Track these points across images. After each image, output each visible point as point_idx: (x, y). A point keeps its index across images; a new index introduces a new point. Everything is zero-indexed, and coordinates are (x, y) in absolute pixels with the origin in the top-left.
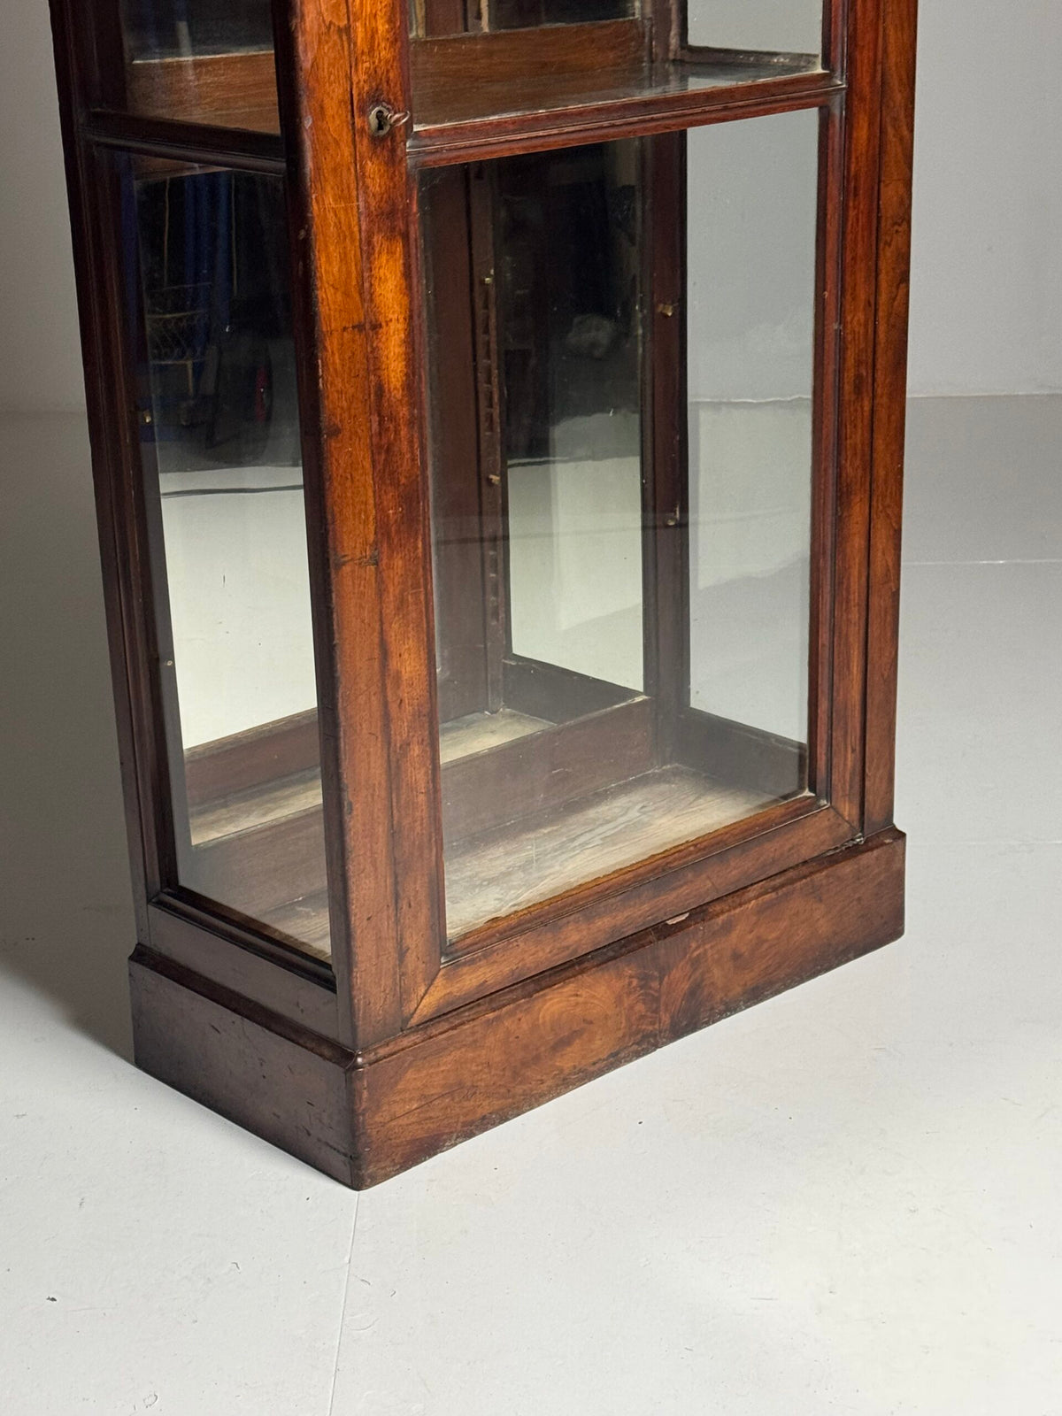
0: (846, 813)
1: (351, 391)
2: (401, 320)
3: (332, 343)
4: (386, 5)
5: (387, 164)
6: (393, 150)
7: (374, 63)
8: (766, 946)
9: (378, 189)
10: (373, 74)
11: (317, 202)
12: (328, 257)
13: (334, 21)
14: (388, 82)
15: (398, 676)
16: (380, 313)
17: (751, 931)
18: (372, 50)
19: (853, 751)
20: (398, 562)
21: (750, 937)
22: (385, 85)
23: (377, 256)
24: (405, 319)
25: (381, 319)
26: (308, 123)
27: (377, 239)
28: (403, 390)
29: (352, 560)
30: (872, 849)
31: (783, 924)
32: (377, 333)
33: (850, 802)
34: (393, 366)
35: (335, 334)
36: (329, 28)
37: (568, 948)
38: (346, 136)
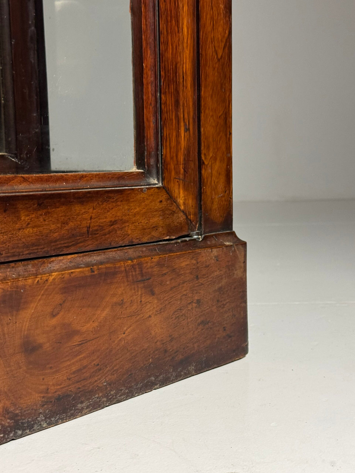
0: (181, 201)
8: (77, 339)
17: (53, 315)
19: (187, 130)
21: (54, 321)
30: (211, 247)
31: (104, 313)
33: (186, 189)
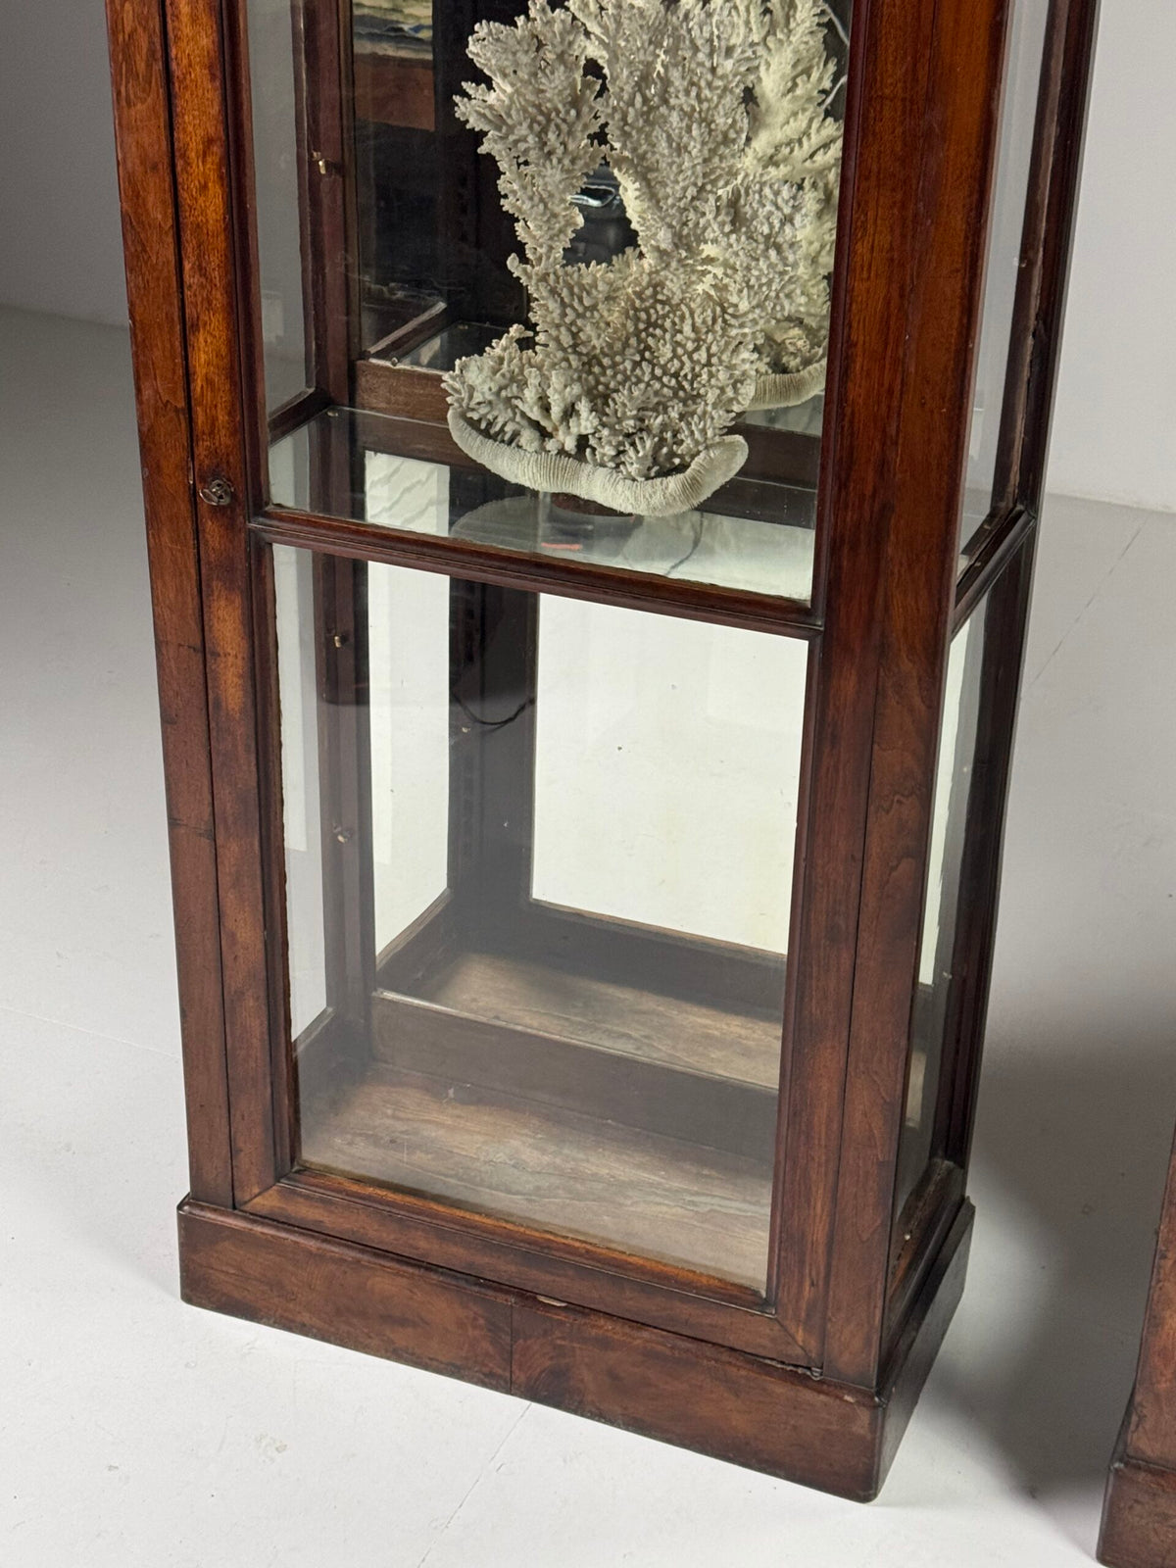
0: (799, 1338)
1: (187, 696)
2: (240, 656)
3: (168, 651)
5: (227, 528)
6: (232, 520)
7: (214, 444)
8: (656, 1391)
10: (214, 453)
11: (154, 537)
15: (233, 935)
16: (219, 644)
17: (634, 1366)
18: (212, 433)
19: (813, 1284)
20: (234, 847)
21: (634, 1370)
23: (215, 598)
24: (242, 658)
25: (220, 649)
26: (145, 474)
28: (240, 714)
29: (187, 825)
31: (682, 1386)
32: (215, 660)
33: (807, 1333)
34: (231, 690)
36: (166, 406)
37: (417, 1249)
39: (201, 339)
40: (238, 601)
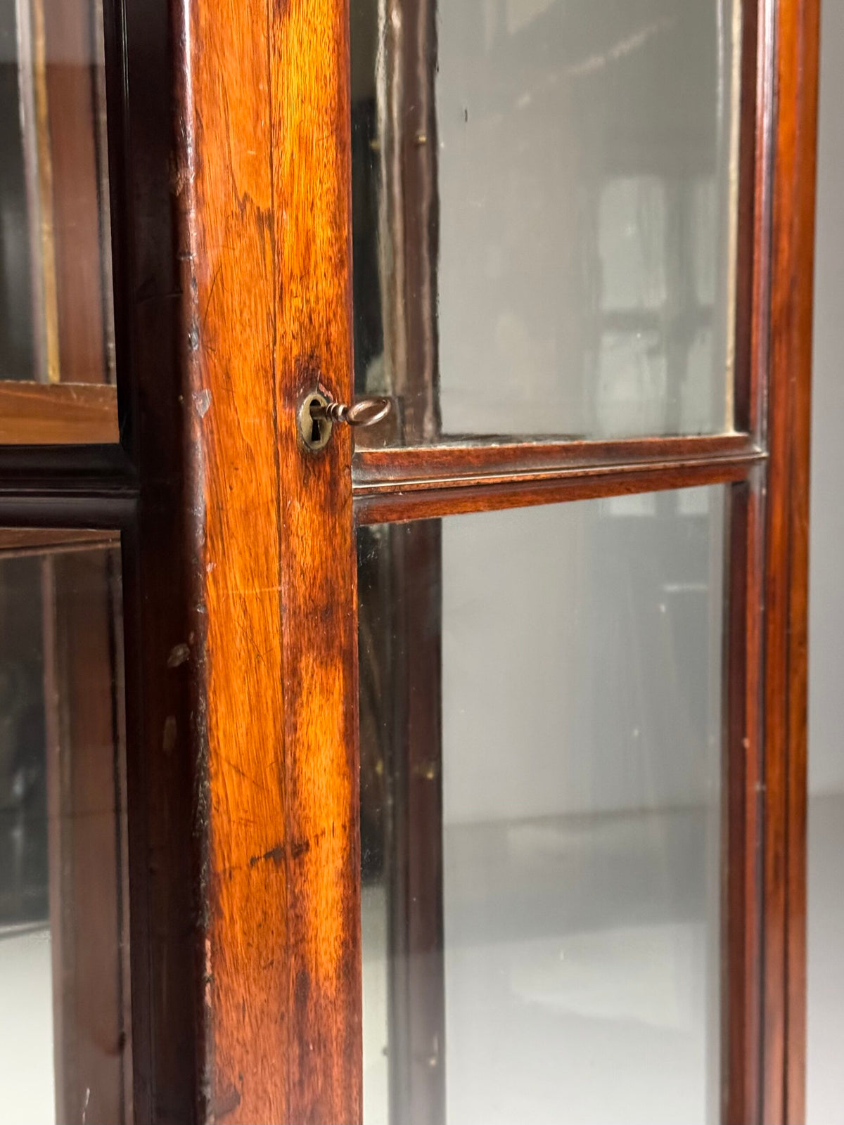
1: (258, 1002)
2: (339, 831)
3: (230, 895)
4: (329, 189)
5: (322, 509)
6: (333, 483)
7: (308, 301)
9: (309, 559)
10: (307, 324)
11: (216, 582)
12: (230, 704)
13: (252, 195)
14: (328, 343)
16: (308, 819)
18: (305, 274)
22: (324, 348)
23: (304, 698)
24: (344, 827)
25: (310, 832)
26: (201, 404)
27: (307, 662)
28: (338, 978)
32: (301, 864)
35: (238, 876)
36: (243, 207)
38: (265, 448)
39: (294, 37)
40: (338, 685)
